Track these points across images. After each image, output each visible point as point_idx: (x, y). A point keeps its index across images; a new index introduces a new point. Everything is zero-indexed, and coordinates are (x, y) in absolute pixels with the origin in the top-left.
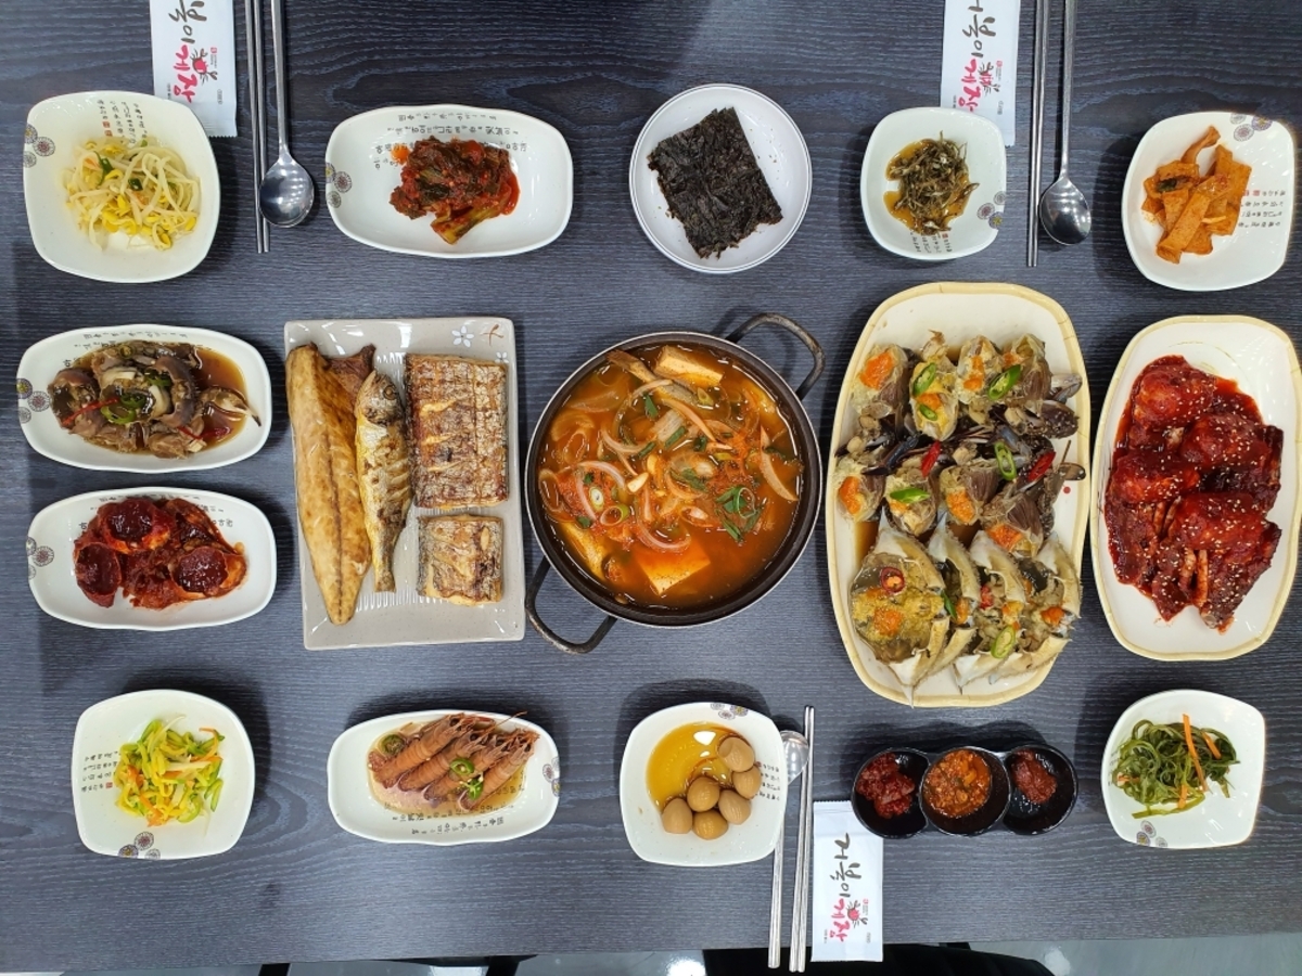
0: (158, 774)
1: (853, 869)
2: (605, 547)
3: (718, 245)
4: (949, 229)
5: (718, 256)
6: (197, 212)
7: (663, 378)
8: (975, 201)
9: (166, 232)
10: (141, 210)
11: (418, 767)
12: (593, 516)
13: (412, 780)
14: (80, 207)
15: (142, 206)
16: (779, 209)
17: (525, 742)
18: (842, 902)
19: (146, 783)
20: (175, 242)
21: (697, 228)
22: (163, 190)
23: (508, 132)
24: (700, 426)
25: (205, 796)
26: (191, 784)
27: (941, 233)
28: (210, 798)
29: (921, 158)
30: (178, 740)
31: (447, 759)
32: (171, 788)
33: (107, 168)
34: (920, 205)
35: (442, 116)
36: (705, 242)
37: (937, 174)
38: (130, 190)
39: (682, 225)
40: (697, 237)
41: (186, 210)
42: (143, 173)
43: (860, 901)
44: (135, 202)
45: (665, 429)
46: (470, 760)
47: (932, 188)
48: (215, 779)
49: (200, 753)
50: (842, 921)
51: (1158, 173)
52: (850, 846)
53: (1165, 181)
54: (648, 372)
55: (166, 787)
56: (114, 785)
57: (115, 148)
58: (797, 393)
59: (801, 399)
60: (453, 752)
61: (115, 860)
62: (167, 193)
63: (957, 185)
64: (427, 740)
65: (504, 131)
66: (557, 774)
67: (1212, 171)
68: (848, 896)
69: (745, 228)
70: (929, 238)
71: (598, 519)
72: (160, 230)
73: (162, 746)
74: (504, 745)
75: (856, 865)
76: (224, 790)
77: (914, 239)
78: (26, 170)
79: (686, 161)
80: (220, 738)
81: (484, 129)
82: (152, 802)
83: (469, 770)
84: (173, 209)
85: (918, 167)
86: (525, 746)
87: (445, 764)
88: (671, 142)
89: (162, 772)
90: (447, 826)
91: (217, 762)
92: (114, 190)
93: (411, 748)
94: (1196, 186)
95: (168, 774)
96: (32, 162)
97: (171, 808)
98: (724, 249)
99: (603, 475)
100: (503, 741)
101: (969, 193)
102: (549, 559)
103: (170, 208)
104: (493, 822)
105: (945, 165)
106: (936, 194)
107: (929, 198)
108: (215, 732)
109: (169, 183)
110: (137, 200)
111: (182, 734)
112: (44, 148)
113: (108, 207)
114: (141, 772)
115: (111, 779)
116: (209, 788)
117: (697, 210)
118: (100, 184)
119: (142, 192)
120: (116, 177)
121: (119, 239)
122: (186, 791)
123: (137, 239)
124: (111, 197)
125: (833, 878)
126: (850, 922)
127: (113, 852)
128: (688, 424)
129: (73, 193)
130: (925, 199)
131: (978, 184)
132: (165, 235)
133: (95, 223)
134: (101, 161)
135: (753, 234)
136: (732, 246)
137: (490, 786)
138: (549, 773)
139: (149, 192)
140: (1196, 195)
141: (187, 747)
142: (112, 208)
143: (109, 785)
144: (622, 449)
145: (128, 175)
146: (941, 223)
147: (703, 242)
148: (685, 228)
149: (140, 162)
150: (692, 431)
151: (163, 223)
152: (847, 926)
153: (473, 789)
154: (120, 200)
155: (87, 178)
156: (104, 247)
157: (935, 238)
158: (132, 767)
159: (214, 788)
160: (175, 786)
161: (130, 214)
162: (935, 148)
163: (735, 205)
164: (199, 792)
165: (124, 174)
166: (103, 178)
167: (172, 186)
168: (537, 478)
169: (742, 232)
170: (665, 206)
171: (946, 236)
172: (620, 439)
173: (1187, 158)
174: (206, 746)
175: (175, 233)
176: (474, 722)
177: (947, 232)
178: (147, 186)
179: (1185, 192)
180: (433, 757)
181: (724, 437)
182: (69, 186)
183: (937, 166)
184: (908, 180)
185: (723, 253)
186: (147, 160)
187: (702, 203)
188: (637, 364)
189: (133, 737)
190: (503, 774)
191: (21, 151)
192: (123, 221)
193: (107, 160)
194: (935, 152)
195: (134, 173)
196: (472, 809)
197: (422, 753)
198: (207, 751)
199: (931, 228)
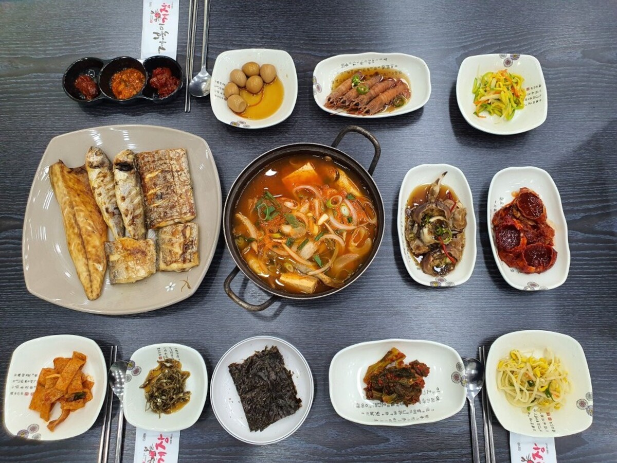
0: (504, 92)
1: (157, 37)
2: (338, 185)
3: (266, 353)
4: (158, 361)
5: (266, 347)
6: (498, 371)
7: (312, 275)
8: (142, 378)
9: (514, 360)
10: (527, 370)
11: (386, 90)
12: (346, 201)
13: (388, 84)
14: (560, 370)
15: (527, 372)
16: (230, 371)
17: (331, 103)
18: (164, 21)
19: (510, 88)
20: (508, 354)
21: (277, 363)
22: (517, 382)
23: (367, 413)
24: (291, 252)
25: (480, 85)
26: (488, 89)
27: (163, 360)
28: (478, 84)
29: (173, 402)
30: (496, 111)
31: (371, 94)
32: (497, 86)
33: (547, 392)
34: (174, 375)
35: (405, 419)
36: (273, 355)
37: (163, 393)
38: (534, 380)
39: (285, 366)
40: (277, 358)
41: (504, 372)
42: (528, 390)
43: (154, 21)
44: (531, 374)
45: (309, 249)
46: (359, 93)
47: (167, 384)
48: (476, 93)
49: (485, 105)
50: (164, 12)
51: (84, 403)
52: (158, 48)
53: (81, 399)
54: (321, 278)
55: (500, 87)
56: (526, 89)
57: (544, 405)
58: (239, 270)
59: (237, 266)
60: (368, 97)
61: (521, 52)
62: (514, 381)
63: (152, 386)
64: (381, 103)
65: (370, 414)
66: (314, 87)
67: (53, 405)
68: (160, 24)
69: (251, 362)
70: (170, 357)
71: (343, 200)
72: (517, 361)
73: (504, 106)
74: (342, 101)
75: (155, 38)
76: (471, 89)
77: (178, 356)
78: (591, 391)
79: (280, 401)
80: (476, 113)
81: (381, 414)
82: (506, 80)
83: (360, 88)
84: (511, 371)
85: (174, 397)
86: (331, 100)
87: (372, 92)
88: (289, 414)
89: (502, 93)
90: (369, 63)
91: (476, 102)
92: (542, 380)
93: (389, 99)
94: (63, 396)
95: (499, 92)
96: (588, 395)
97: (497, 78)
98: (263, 351)
99: (342, 222)
100: (343, 103)
101: (145, 383)
102: (369, 174)
103: (512, 372)
104: (347, 65)
105: (159, 398)
106: (165, 381)
107: (168, 379)
108: (478, 116)
109: (513, 386)
110: (530, 375)
111: (495, 115)
112: (582, 404)
113: (545, 371)
114: (513, 94)
115: (527, 92)
116: (479, 88)
117: (276, 374)
118: (550, 383)
119: (528, 380)
120: (542, 387)
121: (538, 355)
122: (490, 85)
123: (528, 356)
124: (544, 376)
125: (167, 33)
126: (160, 12)
127: (522, 56)
128: (297, 253)
129: (565, 379)
130: (171, 378)
131: (141, 388)
132: (514, 357)
133: (551, 363)
134: (551, 396)
135: (246, 359)
136: (259, 352)
137: (349, 81)
138: (318, 88)
139: (524, 381)
140: (64, 389)
141: (491, 108)
142: (543, 371)
143: (528, 89)
144: (332, 236)
145: (536, 388)
146: (162, 365)
147: (274, 355)
148: (284, 364)
149: (530, 397)
150: (295, 248)
151: (515, 364)
152: (161, 10)
153: (357, 80)
154: (539, 375)
155: (557, 386)
156: (546, 351)
157: (167, 357)
158: (518, 97)
159: (476, 89)
160: (495, 87)
161: (533, 368)
162: (164, 408)
163: (255, 375)
164: (484, 85)
165: (538, 389)
166: (549, 386)
167: (512, 385)
168: (378, 219)
169: (252, 360)
170: (294, 378)
171: (160, 358)
172: (334, 241)
173: (67, 412)
174: (483, 109)
175: (509, 359)
176: (357, 112)
177: (160, 360)
178: (525, 384)
179: (70, 392)
180: (378, 95)
181: (277, 246)
182: (567, 383)
183: (164, 397)
184: (180, 389)
185: (264, 349)
186: (526, 398)
187: (273, 376)
188: (327, 282)
189: (518, 113)
190: (343, 88)
191: (594, 401)
192: (537, 364)
193: (548, 397)
194: (164, 406)
195: (533, 391)
196: (357, 71)
197: (384, 97)
198: (482, 106)
199: (168, 363)
